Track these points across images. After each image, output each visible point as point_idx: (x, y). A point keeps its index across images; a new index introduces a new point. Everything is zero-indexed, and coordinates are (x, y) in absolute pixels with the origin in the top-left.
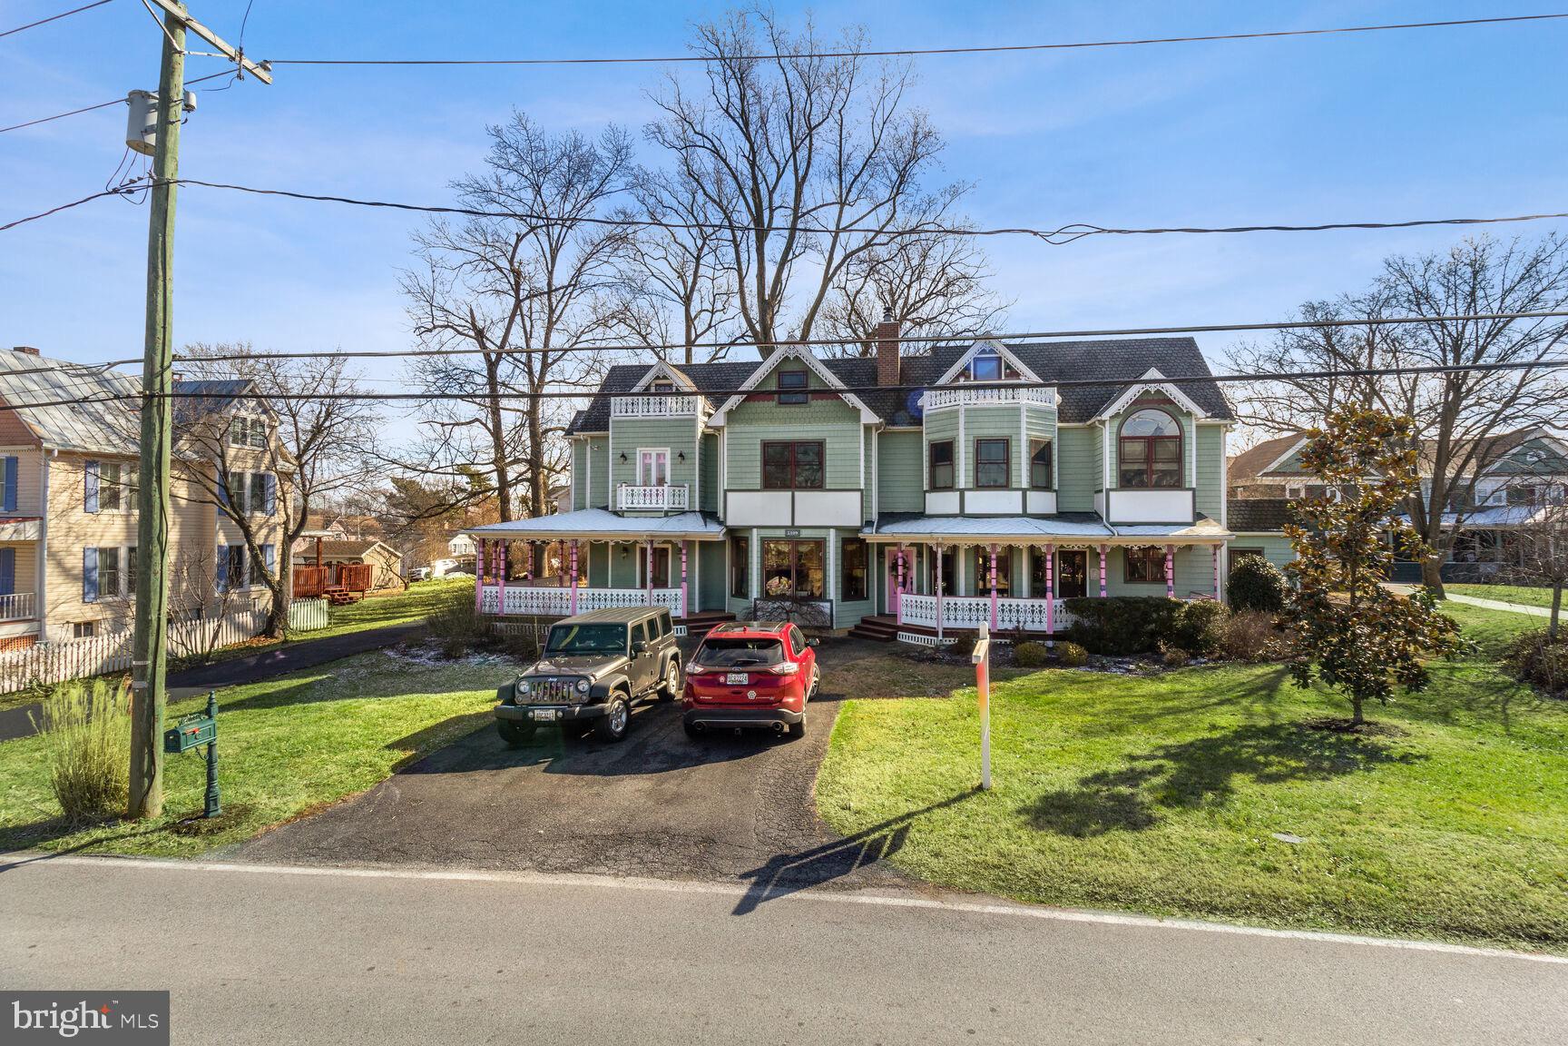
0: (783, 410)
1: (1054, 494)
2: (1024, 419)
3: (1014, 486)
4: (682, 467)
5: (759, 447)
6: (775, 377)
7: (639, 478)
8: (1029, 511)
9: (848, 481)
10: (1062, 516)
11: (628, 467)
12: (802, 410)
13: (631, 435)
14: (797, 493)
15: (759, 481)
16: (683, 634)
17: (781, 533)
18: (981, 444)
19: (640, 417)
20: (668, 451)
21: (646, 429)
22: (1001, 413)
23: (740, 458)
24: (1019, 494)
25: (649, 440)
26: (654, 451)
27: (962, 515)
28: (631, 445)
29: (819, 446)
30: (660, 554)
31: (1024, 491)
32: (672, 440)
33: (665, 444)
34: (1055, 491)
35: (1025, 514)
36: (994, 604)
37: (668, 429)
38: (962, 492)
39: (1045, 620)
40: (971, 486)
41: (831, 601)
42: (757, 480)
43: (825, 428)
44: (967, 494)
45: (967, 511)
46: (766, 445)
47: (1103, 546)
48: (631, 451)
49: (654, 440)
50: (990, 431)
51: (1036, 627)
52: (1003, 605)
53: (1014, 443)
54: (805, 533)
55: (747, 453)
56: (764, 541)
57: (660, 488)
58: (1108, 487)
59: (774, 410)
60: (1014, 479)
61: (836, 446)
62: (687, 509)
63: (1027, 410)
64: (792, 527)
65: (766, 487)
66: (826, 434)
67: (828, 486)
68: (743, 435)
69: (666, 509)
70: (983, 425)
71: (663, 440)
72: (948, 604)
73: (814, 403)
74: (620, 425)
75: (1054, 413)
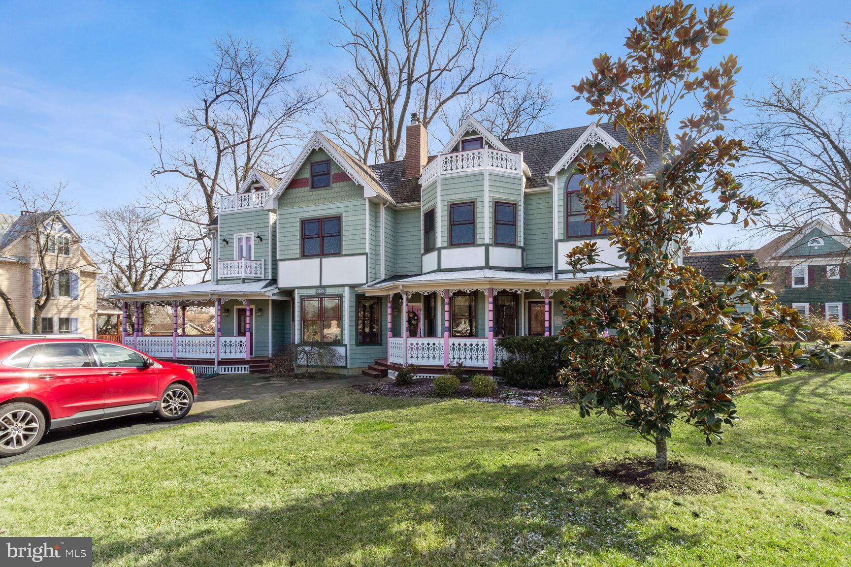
0: (314, 193)
1: (520, 251)
2: (487, 183)
3: (479, 242)
4: (261, 246)
5: (298, 224)
6: (308, 167)
7: (235, 256)
8: (491, 264)
9: (357, 247)
10: (526, 268)
11: (229, 249)
12: (327, 192)
13: (231, 225)
14: (324, 260)
15: (298, 251)
16: (246, 372)
17: (312, 292)
18: (453, 208)
19: (236, 211)
20: (252, 235)
21: (240, 220)
22: (468, 179)
23: (287, 234)
24: (483, 248)
25: (241, 227)
26: (244, 236)
27: (440, 270)
28: (230, 232)
29: (338, 219)
30: (242, 312)
31: (487, 246)
32: (255, 226)
33: (251, 229)
34: (520, 247)
35: (487, 267)
36: (447, 343)
37: (252, 218)
38: (439, 249)
39: (487, 357)
40: (445, 244)
41: (346, 346)
42: (297, 251)
43: (342, 205)
44: (443, 251)
45: (443, 267)
46: (304, 223)
47: (547, 291)
48: (231, 237)
49: (244, 227)
50: (460, 196)
51: (480, 364)
52: (454, 344)
53: (479, 205)
54: (329, 291)
55: (292, 229)
56: (303, 299)
57: (240, 262)
58: (557, 238)
59: (308, 194)
60: (479, 236)
61: (350, 218)
62: (263, 278)
63: (491, 175)
64: (321, 286)
65: (304, 255)
66: (342, 210)
67: (344, 253)
68: (289, 216)
69: (243, 277)
70: (455, 191)
71: (249, 227)
72: (412, 344)
73: (335, 185)
74: (225, 217)
75: (520, 179)
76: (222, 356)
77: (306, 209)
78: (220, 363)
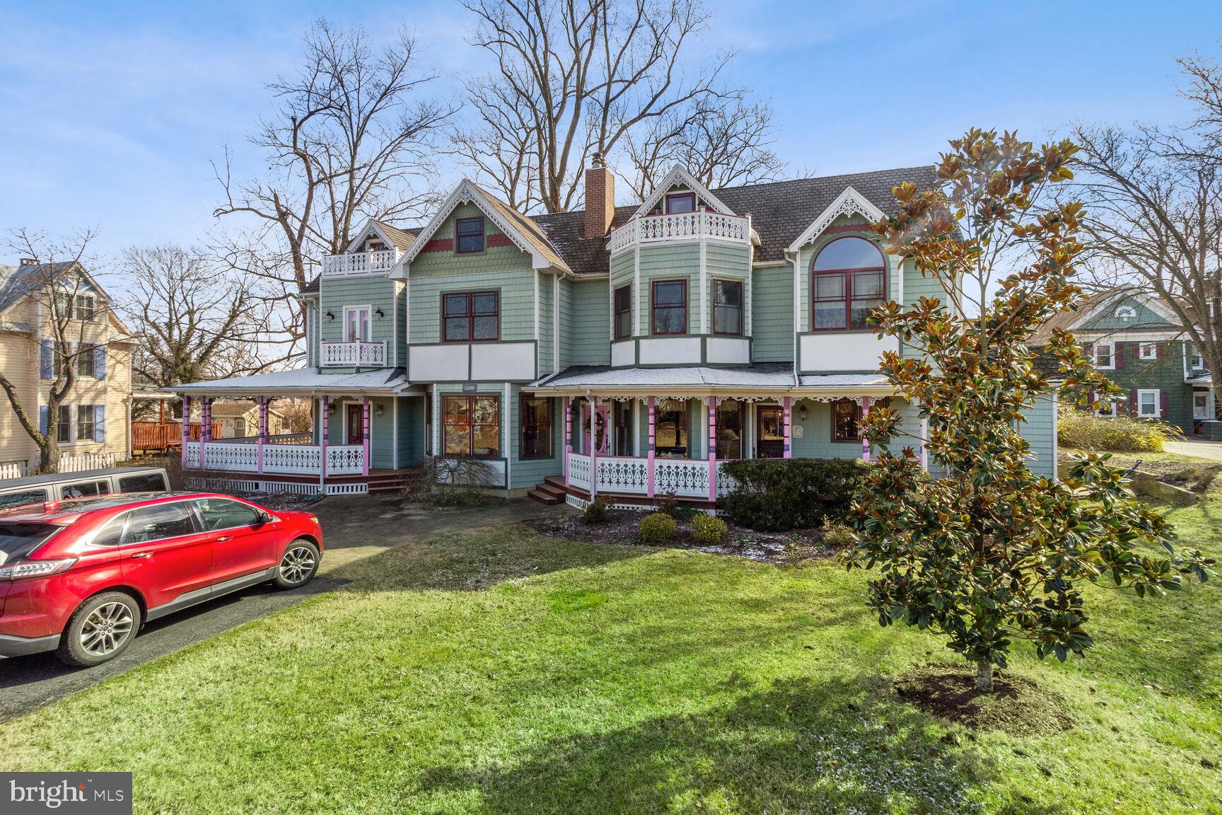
0: (461, 259)
1: (747, 342)
2: (703, 256)
3: (693, 332)
4: (382, 324)
5: (438, 299)
6: (453, 224)
7: (345, 336)
8: (709, 360)
9: (522, 331)
10: (755, 366)
11: (334, 325)
12: (479, 258)
13: (338, 293)
14: (474, 346)
15: (438, 334)
16: (364, 492)
17: (458, 388)
18: (657, 286)
19: (346, 276)
20: (369, 308)
21: (351, 287)
22: (678, 250)
23: (423, 311)
24: (698, 340)
25: (353, 298)
26: (357, 309)
27: (638, 366)
28: (337, 304)
29: (495, 294)
30: (355, 410)
31: (704, 338)
32: (373, 297)
33: (368, 301)
34: (747, 338)
35: (704, 364)
36: (651, 465)
37: (370, 286)
38: (637, 339)
39: (707, 484)
40: (646, 333)
41: (506, 460)
42: (436, 335)
43: (501, 276)
44: (642, 342)
45: (642, 362)
46: (445, 297)
47: (787, 399)
48: (338, 309)
49: (358, 297)
50: (668, 271)
51: (697, 493)
52: (661, 467)
53: (692, 284)
54: (482, 388)
55: (428, 306)
56: (445, 398)
57: (352, 344)
58: (799, 330)
59: (452, 260)
60: (692, 324)
61: (512, 294)
62: (385, 365)
63: (709, 246)
64: (470, 382)
65: (445, 340)
66: (501, 282)
67: (503, 339)
68: (424, 288)
69: (358, 365)
70: (659, 265)
71: (365, 297)
72: (603, 465)
73: (490, 250)
74: (329, 284)
75: (747, 250)
76: (330, 471)
77: (450, 280)
78: (327, 481)
